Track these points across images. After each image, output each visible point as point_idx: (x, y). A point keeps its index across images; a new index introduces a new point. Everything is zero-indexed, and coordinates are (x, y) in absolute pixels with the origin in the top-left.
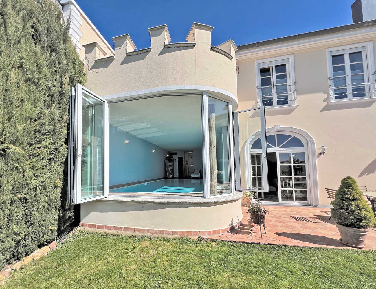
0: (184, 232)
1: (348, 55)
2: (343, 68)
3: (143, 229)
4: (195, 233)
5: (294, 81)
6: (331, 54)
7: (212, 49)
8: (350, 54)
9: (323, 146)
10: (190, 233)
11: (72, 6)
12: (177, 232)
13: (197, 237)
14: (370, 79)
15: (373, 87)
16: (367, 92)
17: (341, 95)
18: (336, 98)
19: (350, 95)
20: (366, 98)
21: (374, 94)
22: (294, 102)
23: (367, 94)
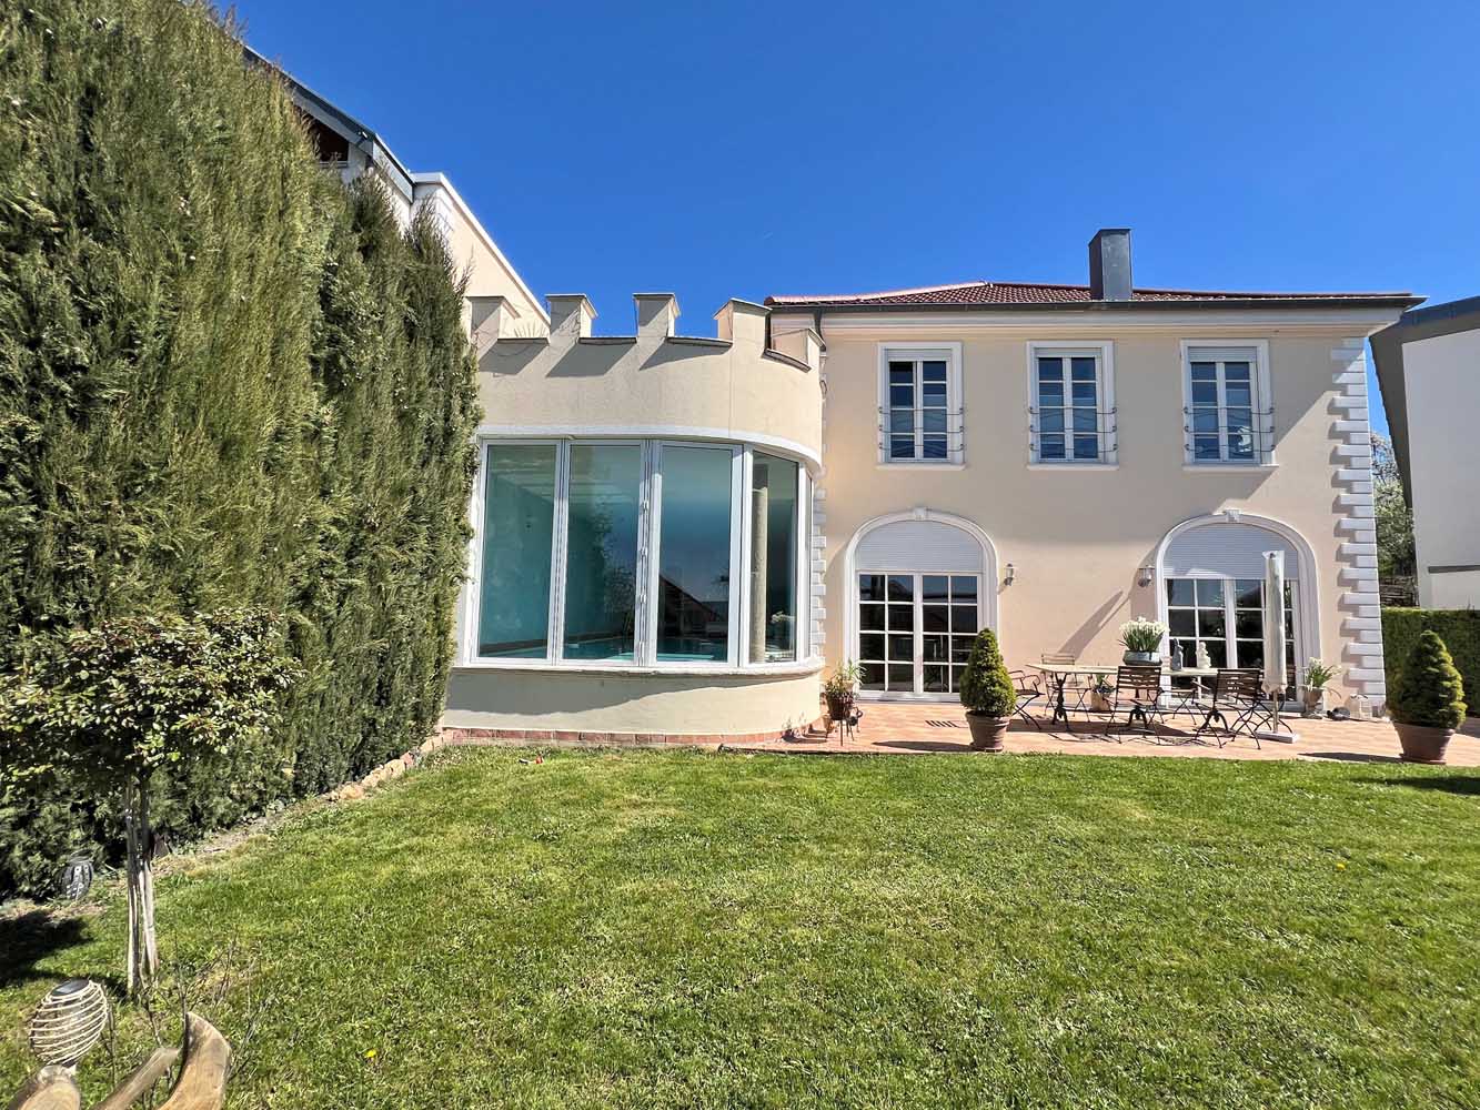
0: (690, 737)
1: (1070, 361)
2: (1059, 389)
3: (601, 734)
4: (713, 739)
5: (960, 406)
6: (1036, 353)
7: (766, 354)
8: (1073, 359)
9: (1010, 565)
10: (704, 738)
11: (440, 192)
12: (677, 736)
13: (716, 746)
14: (1105, 423)
15: (1111, 439)
16: (1100, 448)
17: (1052, 451)
18: (1043, 456)
19: (1069, 453)
20: (1099, 463)
21: (1112, 456)
22: (959, 456)
23: (1100, 455)
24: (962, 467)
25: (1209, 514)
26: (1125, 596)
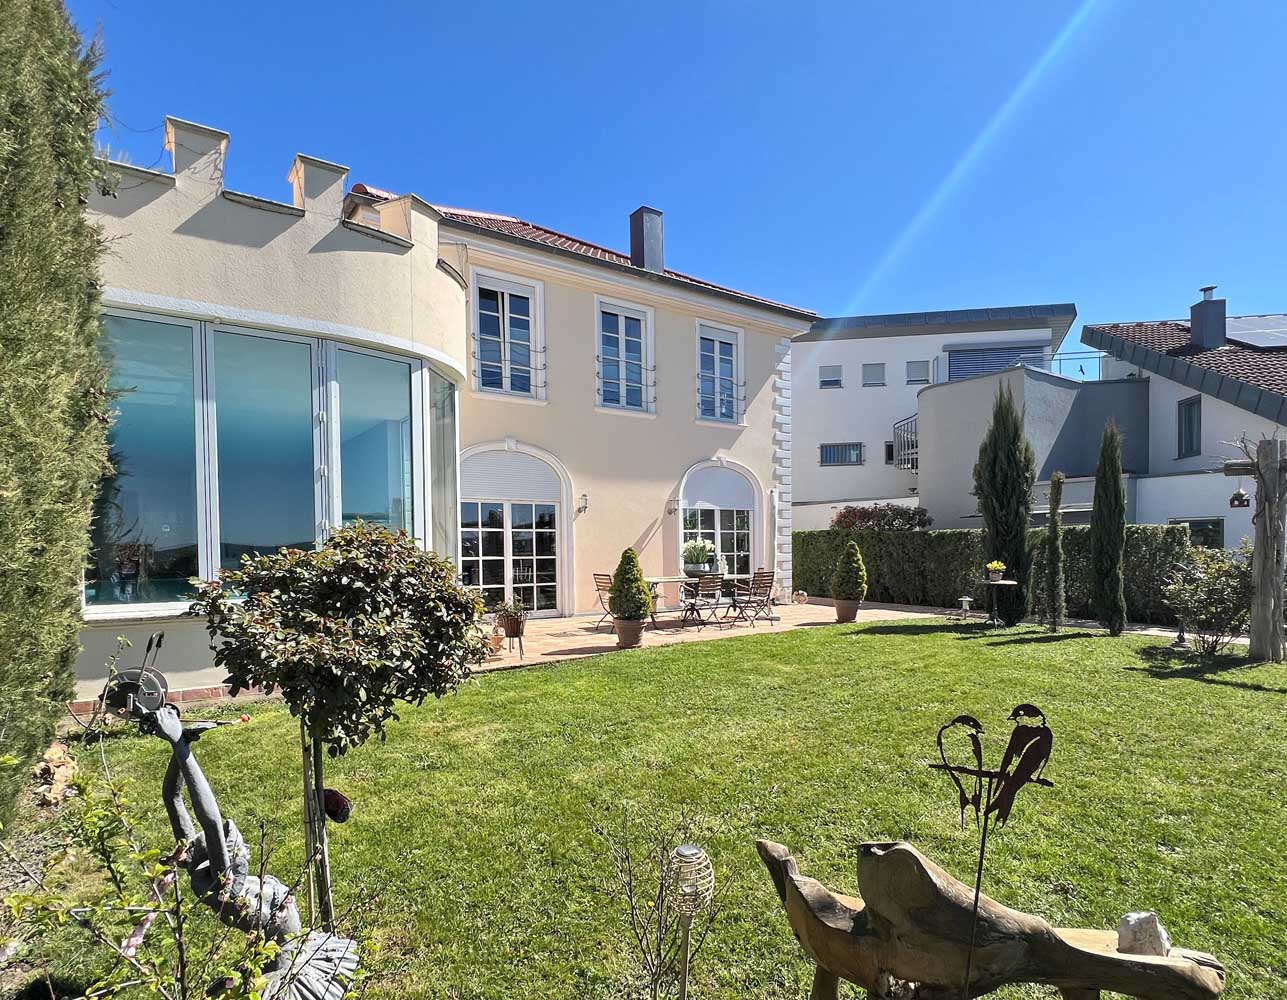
1: (623, 318)
2: (616, 343)
5: (542, 344)
6: (600, 307)
7: (440, 264)
8: (625, 317)
9: (585, 495)
14: (648, 377)
15: (651, 392)
16: (644, 399)
17: (611, 398)
18: (604, 400)
19: (623, 400)
20: (643, 411)
21: (652, 407)
22: (542, 392)
23: (644, 404)
24: (545, 403)
25: (709, 459)
26: (659, 522)
